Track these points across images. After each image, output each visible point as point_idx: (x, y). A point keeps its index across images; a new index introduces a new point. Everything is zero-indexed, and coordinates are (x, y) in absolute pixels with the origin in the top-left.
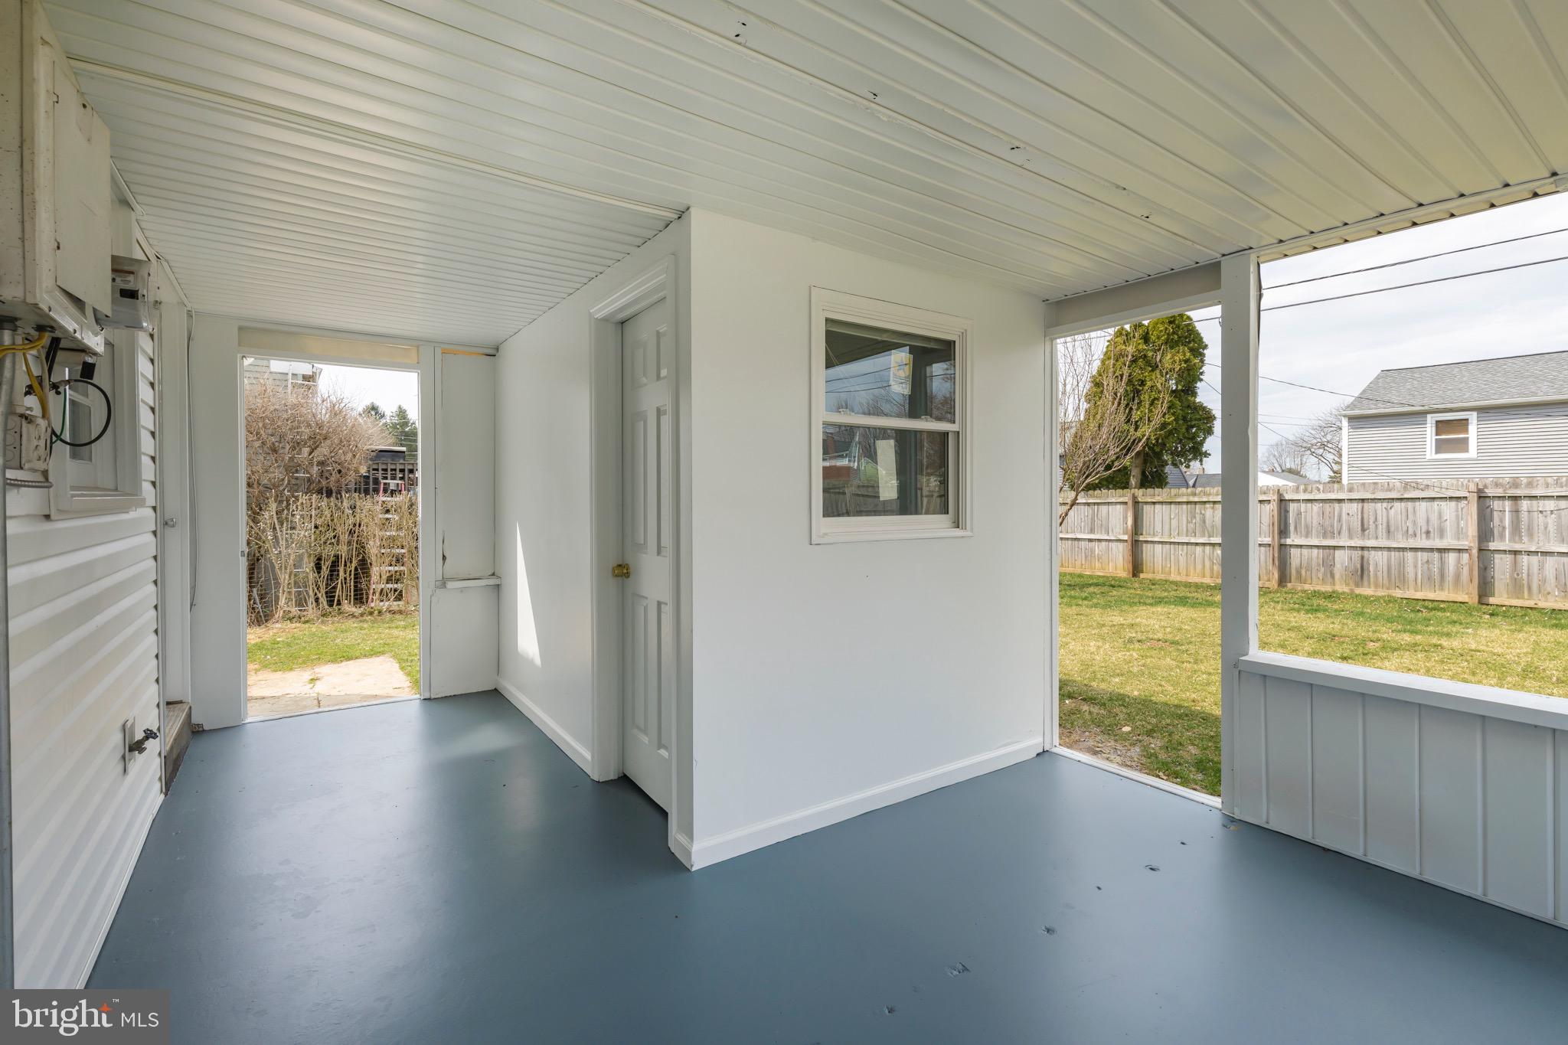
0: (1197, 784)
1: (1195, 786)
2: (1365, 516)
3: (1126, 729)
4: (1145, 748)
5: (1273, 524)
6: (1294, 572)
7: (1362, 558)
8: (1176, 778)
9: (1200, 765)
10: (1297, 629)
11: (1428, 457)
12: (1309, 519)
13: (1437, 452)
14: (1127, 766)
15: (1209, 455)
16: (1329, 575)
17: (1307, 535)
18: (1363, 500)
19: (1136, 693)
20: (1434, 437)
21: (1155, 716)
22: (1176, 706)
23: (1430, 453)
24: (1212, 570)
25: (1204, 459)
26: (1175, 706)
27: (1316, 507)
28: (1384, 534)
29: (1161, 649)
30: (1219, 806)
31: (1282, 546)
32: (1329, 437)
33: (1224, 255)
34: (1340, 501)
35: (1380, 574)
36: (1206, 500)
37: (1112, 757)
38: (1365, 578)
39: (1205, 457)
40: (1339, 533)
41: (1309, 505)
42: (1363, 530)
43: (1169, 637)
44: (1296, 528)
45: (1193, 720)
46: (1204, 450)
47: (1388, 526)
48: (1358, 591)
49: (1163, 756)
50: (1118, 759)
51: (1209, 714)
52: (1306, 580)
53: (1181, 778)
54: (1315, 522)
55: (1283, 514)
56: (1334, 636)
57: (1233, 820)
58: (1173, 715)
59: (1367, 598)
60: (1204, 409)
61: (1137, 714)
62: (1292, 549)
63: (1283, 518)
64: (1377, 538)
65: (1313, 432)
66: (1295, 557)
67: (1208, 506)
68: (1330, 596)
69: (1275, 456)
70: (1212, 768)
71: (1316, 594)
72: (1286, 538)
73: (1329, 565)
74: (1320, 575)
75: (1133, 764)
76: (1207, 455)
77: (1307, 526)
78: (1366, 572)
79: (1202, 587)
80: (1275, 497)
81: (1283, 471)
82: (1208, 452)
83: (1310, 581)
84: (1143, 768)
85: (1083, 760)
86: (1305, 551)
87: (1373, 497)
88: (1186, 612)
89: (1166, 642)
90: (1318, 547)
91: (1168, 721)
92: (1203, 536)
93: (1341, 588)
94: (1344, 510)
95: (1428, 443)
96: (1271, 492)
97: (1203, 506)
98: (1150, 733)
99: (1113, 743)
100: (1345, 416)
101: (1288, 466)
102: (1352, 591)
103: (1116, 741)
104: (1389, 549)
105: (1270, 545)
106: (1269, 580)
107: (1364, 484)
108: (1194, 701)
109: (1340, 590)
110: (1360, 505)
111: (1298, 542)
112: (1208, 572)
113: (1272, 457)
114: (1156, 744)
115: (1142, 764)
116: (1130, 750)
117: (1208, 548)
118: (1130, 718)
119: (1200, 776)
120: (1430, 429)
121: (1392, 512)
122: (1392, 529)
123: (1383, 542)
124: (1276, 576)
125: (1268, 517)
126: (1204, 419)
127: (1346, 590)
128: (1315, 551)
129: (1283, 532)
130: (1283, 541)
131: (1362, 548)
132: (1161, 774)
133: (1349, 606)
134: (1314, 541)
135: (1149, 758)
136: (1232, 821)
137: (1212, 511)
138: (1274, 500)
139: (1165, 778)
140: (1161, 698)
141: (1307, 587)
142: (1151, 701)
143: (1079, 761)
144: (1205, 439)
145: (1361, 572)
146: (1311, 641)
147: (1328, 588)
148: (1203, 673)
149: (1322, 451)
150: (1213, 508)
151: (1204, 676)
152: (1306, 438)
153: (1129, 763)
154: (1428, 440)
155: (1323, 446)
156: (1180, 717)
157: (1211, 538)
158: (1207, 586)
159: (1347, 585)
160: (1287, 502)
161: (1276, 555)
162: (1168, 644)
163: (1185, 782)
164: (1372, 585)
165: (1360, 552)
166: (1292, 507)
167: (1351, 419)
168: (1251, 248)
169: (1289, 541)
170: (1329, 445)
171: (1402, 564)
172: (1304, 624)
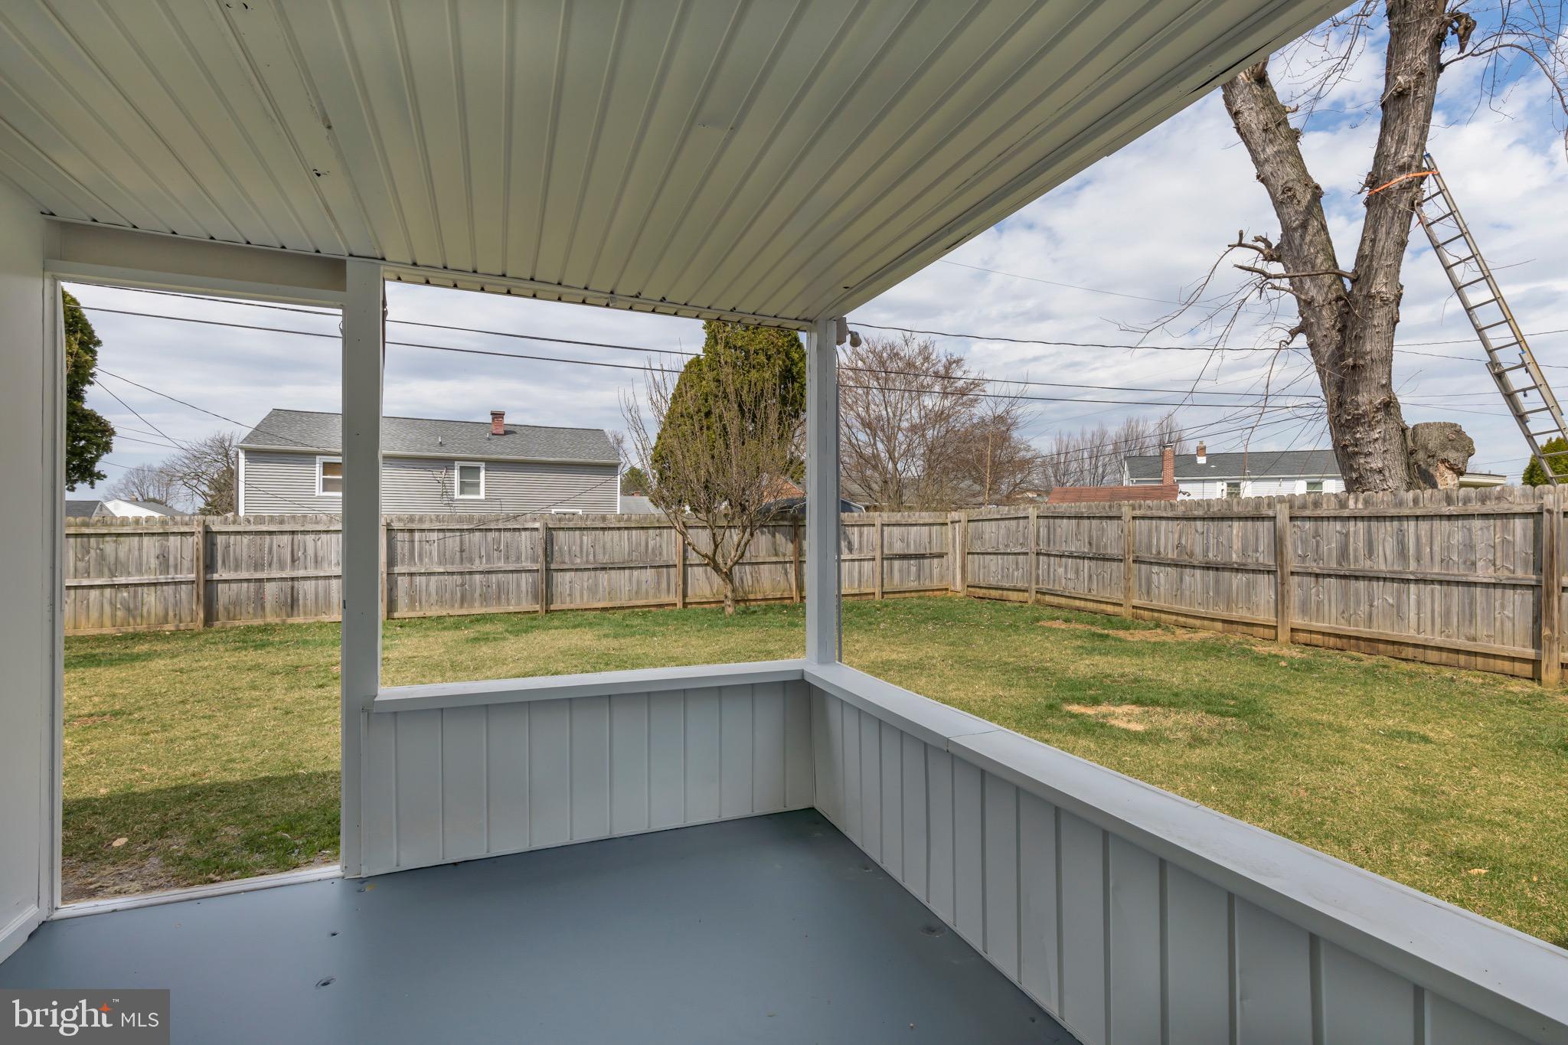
0: (262, 867)
1: (262, 871)
2: (296, 547)
3: (120, 842)
4: (167, 856)
5: (198, 559)
6: (221, 609)
7: (293, 588)
8: (234, 871)
9: (252, 844)
10: (257, 667)
11: (317, 494)
12: (238, 551)
13: (324, 490)
14: (153, 888)
15: (105, 476)
16: (259, 609)
17: (237, 568)
18: (293, 532)
19: (103, 791)
20: (322, 477)
21: (155, 809)
22: (176, 789)
23: (318, 491)
24: (114, 616)
25: (97, 482)
26: (172, 788)
27: (246, 539)
28: (313, 564)
29: (105, 725)
30: (339, 873)
31: (209, 583)
32: (204, 468)
33: (351, 255)
34: (271, 533)
35: (309, 602)
36: (106, 532)
37: (125, 886)
38: (295, 608)
39: (98, 478)
40: (270, 565)
41: (239, 537)
42: (293, 561)
43: (104, 708)
44: (224, 562)
45: (207, 797)
46: (96, 469)
47: (316, 556)
48: (290, 621)
49: (197, 854)
50: (136, 885)
51: (223, 783)
52: (234, 616)
53: (240, 868)
54: (244, 554)
55: (209, 547)
56: (297, 667)
57: (362, 881)
58: (178, 801)
59: (299, 626)
60: (98, 419)
61: (127, 817)
62: (219, 585)
63: (209, 552)
64: (306, 568)
65: (187, 461)
66: (224, 593)
67: (107, 539)
68: (265, 629)
69: (134, 483)
70: (268, 841)
71: (249, 629)
72: (212, 572)
73: (259, 601)
74: (251, 610)
75: (161, 881)
76: (100, 476)
77: (236, 560)
78: (295, 604)
79: (107, 639)
80: (200, 529)
81: (145, 501)
82: (102, 473)
83: (239, 617)
84: (178, 881)
85: (119, 907)
86: (234, 586)
87: (302, 529)
88: (107, 674)
89: (105, 715)
90: (248, 581)
91: (178, 809)
92: (101, 574)
93: (271, 619)
94: (275, 542)
95: (317, 481)
96: (195, 523)
97: (101, 539)
98: (161, 833)
99: (110, 869)
100: (242, 448)
101: (151, 495)
102: (284, 622)
103: (114, 863)
104: (317, 578)
105: (193, 582)
106: (192, 621)
107: (294, 517)
108: (194, 775)
109: (273, 623)
110: (290, 537)
111: (225, 576)
112: (107, 621)
113: (131, 485)
114: (178, 844)
115: (173, 876)
116: (143, 866)
117: (108, 592)
118: (118, 827)
119: (258, 857)
120: (318, 469)
121: (319, 543)
122: (319, 559)
123: (311, 572)
124: (201, 615)
125: (190, 550)
126: (97, 431)
127: (278, 620)
128: (245, 585)
129: (210, 566)
130: (208, 577)
131: (293, 579)
132: (211, 876)
133: (290, 636)
134: (244, 575)
135: (180, 864)
136: (362, 883)
137: (113, 545)
138: (199, 532)
139: (218, 878)
140: (146, 786)
141: (237, 623)
142: (134, 793)
143: (115, 911)
144: (98, 457)
145: (292, 603)
146: (279, 677)
147: (258, 622)
148: (186, 740)
149: (195, 481)
150: (116, 541)
151: (189, 742)
152: (178, 467)
153: (154, 883)
154: (317, 478)
155: (198, 477)
156: (190, 799)
157: (114, 579)
158: (113, 638)
159: (278, 616)
160: (214, 535)
161: (201, 593)
162: (108, 716)
163: (246, 871)
164: (301, 615)
165: (290, 583)
166: (220, 539)
167: (249, 452)
168: (383, 259)
169: (216, 576)
170: (204, 477)
171: (327, 592)
172: (260, 661)
